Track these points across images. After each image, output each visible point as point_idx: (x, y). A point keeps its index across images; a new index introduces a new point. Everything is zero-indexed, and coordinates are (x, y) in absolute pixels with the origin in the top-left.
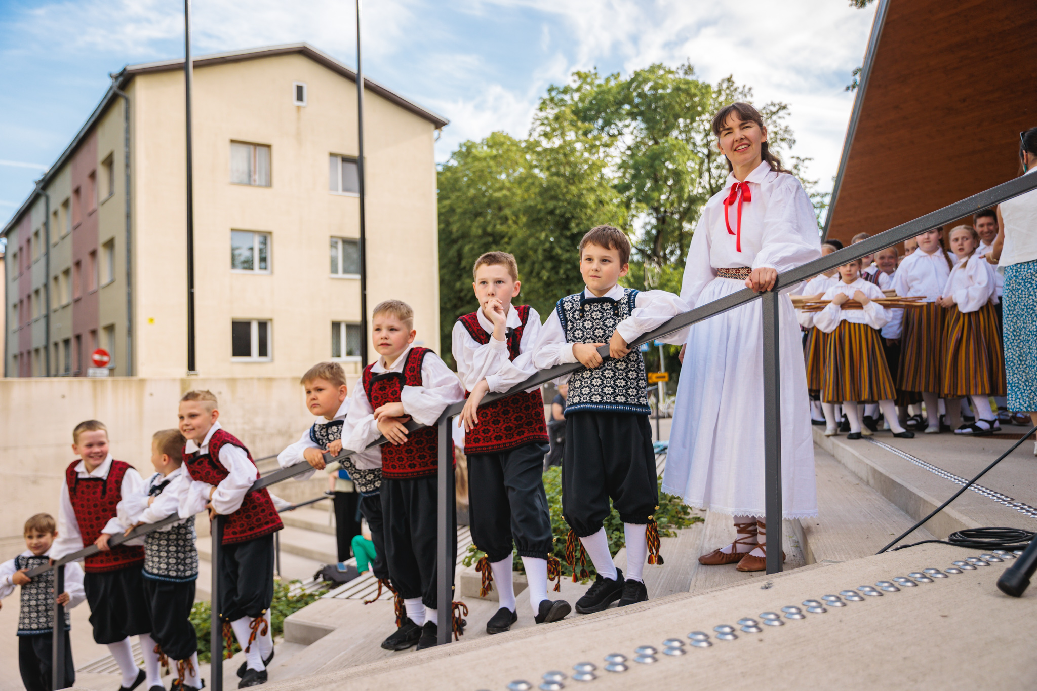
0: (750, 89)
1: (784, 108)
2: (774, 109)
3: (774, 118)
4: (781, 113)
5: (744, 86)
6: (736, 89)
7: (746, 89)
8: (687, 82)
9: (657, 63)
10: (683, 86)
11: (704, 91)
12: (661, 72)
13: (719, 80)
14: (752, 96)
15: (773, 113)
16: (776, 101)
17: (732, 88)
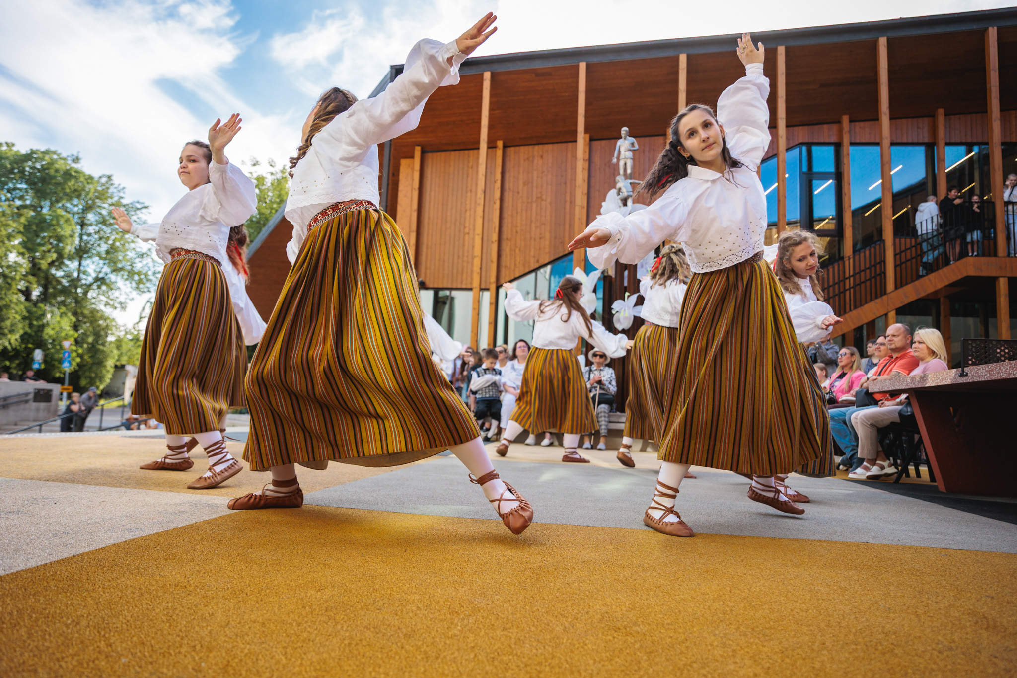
0: (124, 188)
1: (146, 207)
2: (139, 206)
3: (138, 212)
4: (144, 210)
5: (119, 185)
6: (112, 184)
7: (121, 187)
8: (76, 172)
9: (53, 148)
10: (73, 174)
11: (89, 181)
12: (55, 157)
13: (100, 174)
14: (124, 193)
15: (138, 209)
16: (141, 201)
17: (109, 183)
